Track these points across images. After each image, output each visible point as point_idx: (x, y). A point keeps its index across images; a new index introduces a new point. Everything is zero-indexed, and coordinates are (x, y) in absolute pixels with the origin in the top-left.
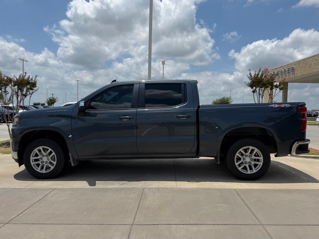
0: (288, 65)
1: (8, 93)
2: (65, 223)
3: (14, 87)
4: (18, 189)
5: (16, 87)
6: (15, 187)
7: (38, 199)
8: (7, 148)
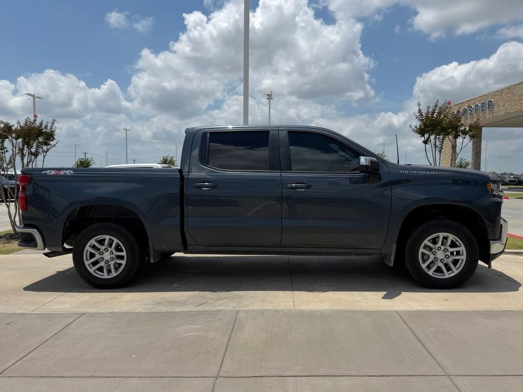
0: (482, 96)
1: (7, 151)
2: (99, 374)
3: (16, 140)
4: (21, 314)
5: (20, 140)
6: (15, 312)
7: (54, 333)
8: (6, 245)
